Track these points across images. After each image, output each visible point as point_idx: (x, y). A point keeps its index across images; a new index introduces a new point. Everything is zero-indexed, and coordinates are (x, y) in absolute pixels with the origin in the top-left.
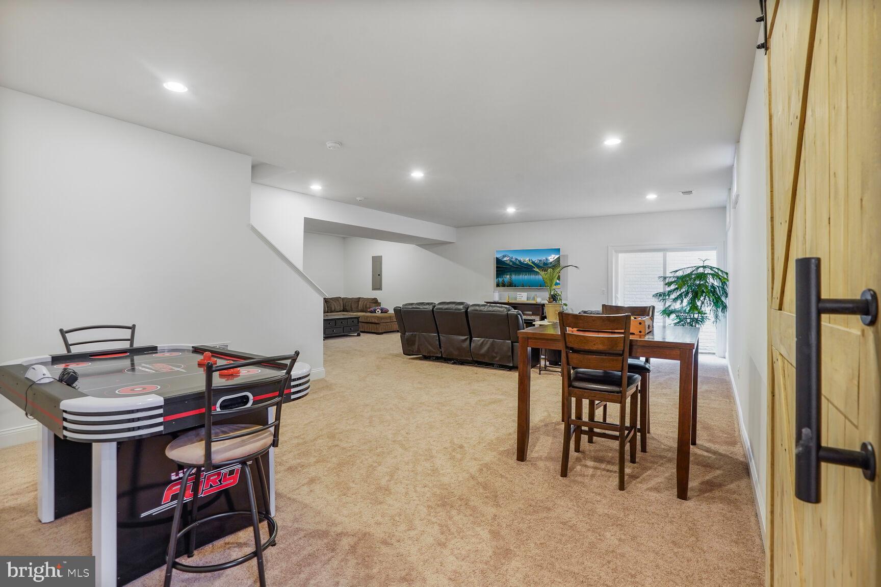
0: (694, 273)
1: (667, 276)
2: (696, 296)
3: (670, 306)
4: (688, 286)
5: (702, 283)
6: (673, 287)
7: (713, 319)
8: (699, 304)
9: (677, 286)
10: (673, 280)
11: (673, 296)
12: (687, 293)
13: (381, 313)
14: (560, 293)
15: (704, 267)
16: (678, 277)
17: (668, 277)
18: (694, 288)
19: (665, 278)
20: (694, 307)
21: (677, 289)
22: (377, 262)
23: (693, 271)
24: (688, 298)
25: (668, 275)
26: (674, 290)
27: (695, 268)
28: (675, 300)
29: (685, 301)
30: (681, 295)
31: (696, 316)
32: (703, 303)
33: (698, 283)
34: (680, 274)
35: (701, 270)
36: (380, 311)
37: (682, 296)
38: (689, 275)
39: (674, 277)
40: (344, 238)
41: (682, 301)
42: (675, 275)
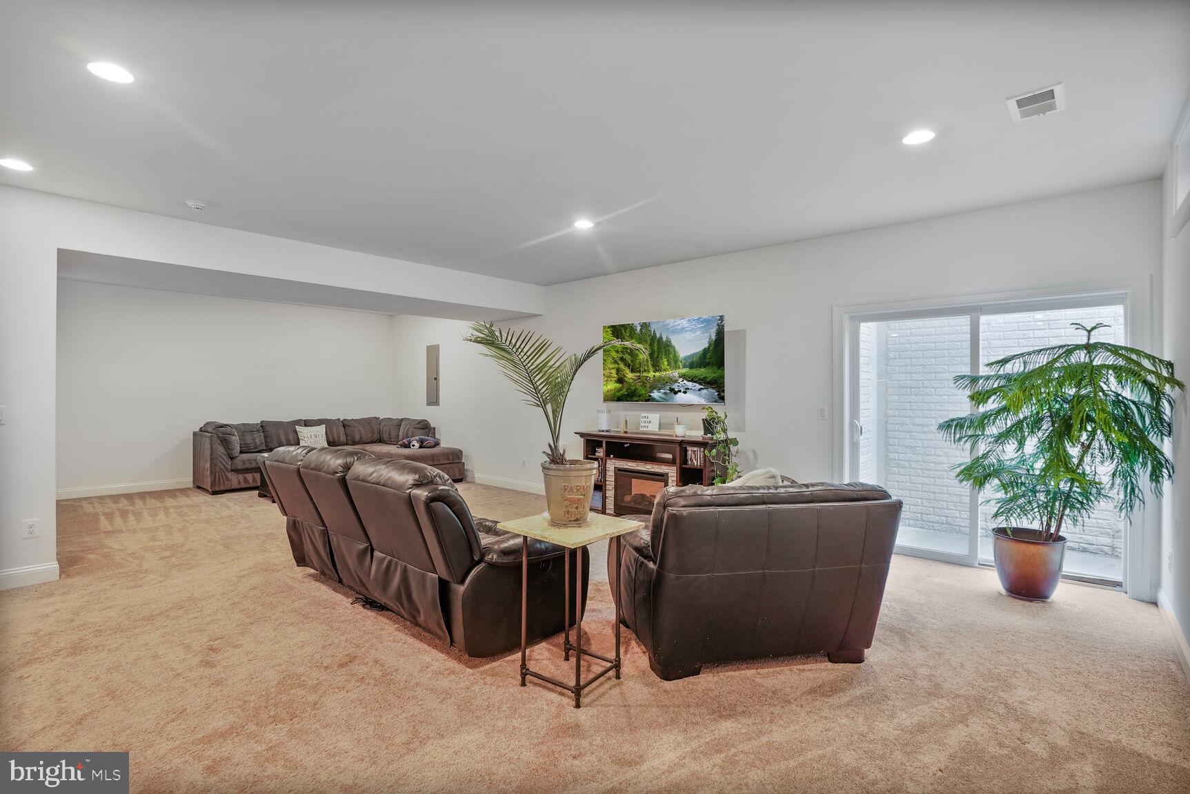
0: (1058, 365)
1: (981, 374)
2: (1064, 429)
3: (985, 456)
4: (1039, 401)
5: (1083, 392)
6: (992, 404)
7: (1118, 494)
8: (1074, 451)
9: (1004, 403)
10: (996, 386)
11: (993, 430)
12: (1036, 423)
13: (420, 447)
14: (723, 417)
15: (1089, 348)
16: (1008, 378)
17: (982, 377)
18: (1057, 406)
19: (974, 380)
20: (1059, 462)
21: (1005, 409)
22: (433, 353)
23: (1055, 360)
24: (1040, 434)
25: (983, 371)
26: (998, 412)
27: (1061, 351)
28: (1001, 438)
29: (1031, 445)
30: (1019, 425)
31: (1064, 486)
32: (1086, 448)
33: (1072, 391)
34: (1014, 368)
35: (1081, 357)
36: (417, 445)
37: (1021, 430)
38: (1043, 371)
39: (999, 377)
40: (392, 316)
41: (1021, 444)
42: (1001, 372)
